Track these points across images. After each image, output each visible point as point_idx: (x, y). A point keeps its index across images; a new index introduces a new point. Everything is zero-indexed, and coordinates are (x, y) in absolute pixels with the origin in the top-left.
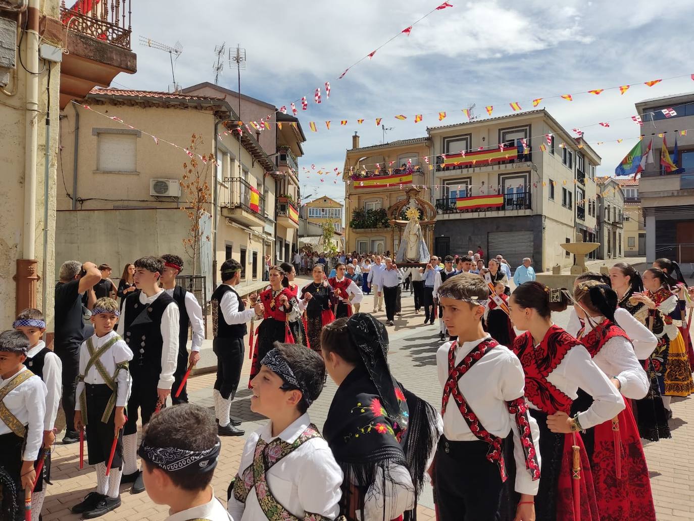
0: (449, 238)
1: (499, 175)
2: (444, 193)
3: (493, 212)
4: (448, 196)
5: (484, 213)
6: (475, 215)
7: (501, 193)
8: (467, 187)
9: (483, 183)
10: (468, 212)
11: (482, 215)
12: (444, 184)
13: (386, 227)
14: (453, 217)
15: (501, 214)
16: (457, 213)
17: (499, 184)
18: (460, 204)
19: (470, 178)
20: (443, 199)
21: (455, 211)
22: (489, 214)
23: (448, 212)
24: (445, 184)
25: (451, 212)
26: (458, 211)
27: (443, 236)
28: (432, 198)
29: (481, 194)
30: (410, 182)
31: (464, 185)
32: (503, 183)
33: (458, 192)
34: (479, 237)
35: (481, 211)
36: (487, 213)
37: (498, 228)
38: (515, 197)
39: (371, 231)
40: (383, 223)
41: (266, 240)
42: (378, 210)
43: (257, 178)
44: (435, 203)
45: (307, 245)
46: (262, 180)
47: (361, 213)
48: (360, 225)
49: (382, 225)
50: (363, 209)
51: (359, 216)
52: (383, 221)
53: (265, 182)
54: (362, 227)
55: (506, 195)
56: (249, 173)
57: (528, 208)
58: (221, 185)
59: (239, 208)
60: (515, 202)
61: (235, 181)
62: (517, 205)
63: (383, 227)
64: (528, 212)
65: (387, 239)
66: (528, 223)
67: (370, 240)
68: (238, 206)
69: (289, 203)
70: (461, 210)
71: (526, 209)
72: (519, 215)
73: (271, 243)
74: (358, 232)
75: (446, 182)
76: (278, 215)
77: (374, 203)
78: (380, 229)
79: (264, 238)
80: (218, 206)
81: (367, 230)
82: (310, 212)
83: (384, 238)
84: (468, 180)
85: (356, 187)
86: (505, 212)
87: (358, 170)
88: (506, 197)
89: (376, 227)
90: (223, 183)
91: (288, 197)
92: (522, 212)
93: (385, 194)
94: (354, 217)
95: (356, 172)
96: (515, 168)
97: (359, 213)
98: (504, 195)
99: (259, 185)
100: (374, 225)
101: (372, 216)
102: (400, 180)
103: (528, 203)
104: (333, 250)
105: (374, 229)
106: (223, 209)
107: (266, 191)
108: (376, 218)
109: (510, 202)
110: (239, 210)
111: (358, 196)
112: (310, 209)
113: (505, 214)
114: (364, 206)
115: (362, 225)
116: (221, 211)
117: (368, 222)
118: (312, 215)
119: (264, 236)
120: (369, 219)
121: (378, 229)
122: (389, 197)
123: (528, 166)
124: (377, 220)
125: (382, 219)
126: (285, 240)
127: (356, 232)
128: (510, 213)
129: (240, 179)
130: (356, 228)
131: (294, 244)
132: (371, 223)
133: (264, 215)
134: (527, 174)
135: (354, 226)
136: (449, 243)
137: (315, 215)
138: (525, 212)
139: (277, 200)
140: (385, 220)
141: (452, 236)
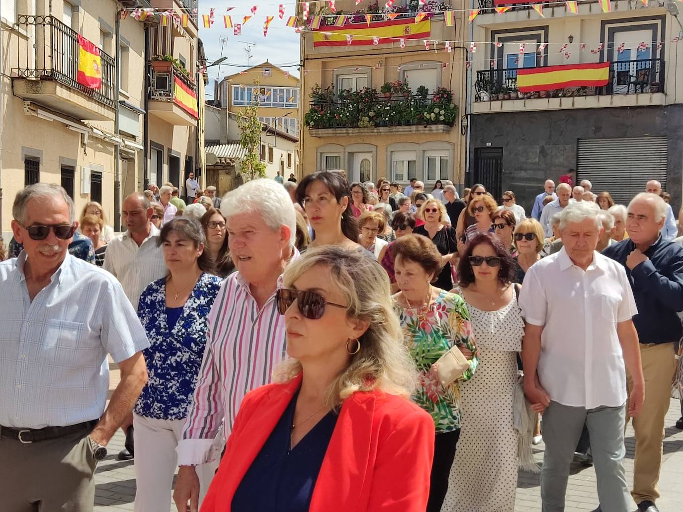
0: (502, 148)
1: (604, 23)
2: (492, 56)
3: (588, 97)
4: (500, 62)
5: (572, 98)
6: (553, 104)
7: (605, 60)
8: (538, 48)
9: (571, 38)
10: (539, 97)
11: (567, 103)
12: (493, 40)
13: (377, 125)
14: (510, 106)
15: (605, 101)
16: (517, 98)
17: (602, 41)
18: (524, 81)
19: (545, 28)
20: (492, 70)
21: (513, 95)
22: (582, 102)
23: (501, 96)
24: (496, 39)
25: (506, 96)
26: (520, 96)
27: (489, 144)
28: (469, 69)
29: (566, 62)
30: (426, 35)
31: (534, 43)
32: (611, 38)
33: (521, 57)
34: (561, 147)
35: (564, 96)
36: (575, 98)
38: (633, 69)
39: (347, 133)
40: (371, 118)
41: (122, 148)
42: (361, 91)
43: (100, 20)
44: (475, 79)
45: (224, 162)
46: (113, 25)
47: (327, 96)
48: (326, 121)
49: (369, 122)
50: (331, 88)
51: (323, 102)
52: (371, 114)
53: (120, 29)
54: (330, 125)
55: (615, 65)
56: (81, 10)
57: (658, 92)
58: (12, 30)
59: (49, 80)
60: (633, 79)
61: (41, 24)
62: (635, 84)
63: (371, 126)
64: (657, 99)
65: (378, 150)
66: (658, 120)
67: (344, 152)
68: (48, 76)
69: (174, 73)
70: (527, 94)
71: (653, 92)
72: (640, 104)
73: (134, 154)
74: (321, 135)
75: (497, 36)
76: (149, 98)
77: (354, 77)
78: (366, 130)
79: (117, 144)
80: (4, 75)
81: (339, 131)
82: (237, 93)
83: (374, 149)
84: (542, 32)
85: (317, 44)
86: (612, 98)
87: (323, 9)
88: (615, 69)
89: (358, 127)
90: (16, 28)
91: (171, 61)
92: (645, 99)
93: (376, 58)
94: (313, 105)
95: (319, 12)
96: (633, 8)
97: (323, 97)
98: (611, 63)
99: (105, 34)
100: (353, 122)
101: (350, 103)
102: (406, 31)
103: (657, 80)
104: (258, 170)
105: (351, 129)
106: (16, 82)
107: (122, 48)
108: (358, 106)
109: (623, 77)
110: (49, 85)
111: (322, 62)
112: (236, 89)
113: (611, 103)
114: (334, 83)
115: (329, 120)
116: (13, 87)
117: (341, 116)
118: (239, 100)
119: (118, 139)
120: (344, 110)
121: (362, 130)
122: (384, 64)
123: (661, 6)
124: (359, 111)
125: (369, 109)
126: (170, 150)
127: (318, 136)
128: (622, 99)
129: (52, 20)
130: (316, 127)
131: (190, 158)
132: (347, 116)
133: (117, 97)
134: (659, 22)
135: (312, 123)
136: (501, 159)
137: (246, 101)
138: (651, 98)
139: (150, 66)
140: (374, 111)
141: (507, 145)
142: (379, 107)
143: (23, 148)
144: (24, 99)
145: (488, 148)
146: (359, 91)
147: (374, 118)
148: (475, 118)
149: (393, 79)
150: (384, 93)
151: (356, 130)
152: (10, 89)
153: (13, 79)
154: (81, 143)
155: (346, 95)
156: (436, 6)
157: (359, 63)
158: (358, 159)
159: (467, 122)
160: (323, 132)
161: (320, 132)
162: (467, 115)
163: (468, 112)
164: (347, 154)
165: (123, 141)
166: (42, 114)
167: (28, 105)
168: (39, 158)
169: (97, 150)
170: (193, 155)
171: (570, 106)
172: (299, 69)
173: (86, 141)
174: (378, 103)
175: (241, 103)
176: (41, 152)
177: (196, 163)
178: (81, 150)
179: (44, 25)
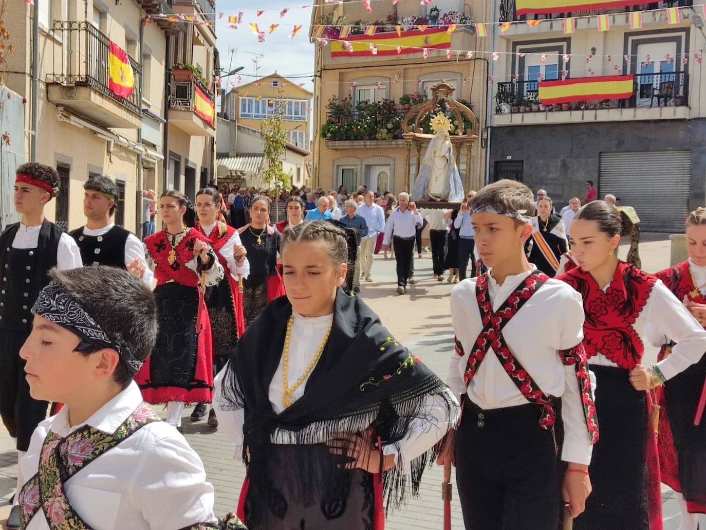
0: (522, 162)
1: (627, 35)
2: (513, 70)
3: (611, 110)
4: (522, 75)
5: (593, 112)
6: (575, 117)
7: (628, 72)
8: (561, 58)
9: (594, 50)
10: (561, 110)
11: (590, 116)
12: (514, 50)
13: (395, 138)
14: (531, 119)
15: (627, 114)
16: (539, 111)
17: (625, 52)
18: (546, 93)
19: (568, 40)
20: (513, 82)
21: (534, 107)
22: (605, 115)
23: (522, 108)
24: (518, 50)
25: (528, 109)
26: (542, 108)
27: (509, 158)
28: (489, 82)
29: (589, 75)
30: (447, 45)
31: (555, 55)
32: (635, 51)
33: (542, 71)
34: (583, 161)
35: (587, 109)
36: (598, 111)
37: (620, 143)
38: (656, 82)
39: (364, 145)
40: (389, 130)
41: (144, 157)
42: (379, 102)
43: (126, 27)
44: (496, 91)
45: (235, 175)
46: (137, 32)
47: (345, 107)
48: (343, 133)
49: (387, 134)
50: (348, 99)
51: (340, 113)
52: (390, 126)
53: (144, 37)
54: (347, 137)
55: (639, 77)
56: (109, 16)
57: (682, 105)
58: (48, 36)
59: (83, 86)
60: (656, 92)
61: (76, 29)
62: (659, 97)
63: (389, 138)
64: (681, 112)
65: (396, 163)
66: (681, 134)
67: (361, 165)
68: (82, 82)
69: (194, 82)
70: (548, 106)
71: (676, 105)
72: (664, 117)
73: (154, 164)
74: (337, 147)
75: (518, 47)
76: (169, 107)
77: (372, 88)
78: (384, 142)
79: (140, 153)
80: (39, 80)
81: (356, 143)
82: (244, 105)
83: (391, 162)
84: (564, 44)
85: (335, 55)
86: (635, 111)
87: (341, 19)
88: (639, 81)
89: (375, 139)
90: (51, 33)
91: (192, 70)
92: (669, 113)
93: (395, 69)
94: (330, 116)
95: (337, 21)
96: (657, 20)
97: (340, 108)
98: (634, 76)
99: (129, 42)
100: (372, 134)
101: (368, 114)
102: (426, 41)
103: (681, 93)
104: (281, 180)
105: (370, 141)
106: (51, 88)
107: (145, 56)
108: (376, 118)
109: (646, 90)
110: (83, 91)
111: (340, 73)
112: (244, 101)
113: (635, 116)
114: (352, 94)
115: (346, 132)
116: (47, 92)
117: (359, 127)
118: (247, 113)
119: (141, 148)
120: (362, 122)
121: (379, 142)
122: (402, 75)
123: (685, 18)
124: (377, 123)
125: (388, 121)
126: (187, 161)
127: (335, 148)
128: (645, 112)
129: (87, 26)
130: (333, 139)
131: (205, 169)
132: (365, 128)
133: (140, 106)
134: (683, 34)
135: (329, 135)
136: (522, 172)
137: (254, 113)
138: (675, 112)
139: (170, 75)
140: (393, 123)
141: (528, 158)
142: (398, 119)
143: (56, 154)
144: (57, 105)
145: (509, 161)
146: (377, 103)
147: (392, 131)
148: (495, 130)
149: (412, 91)
150: (403, 104)
151: (374, 142)
152: (45, 94)
153: (48, 85)
154: (107, 150)
155: (363, 106)
156: (457, 17)
157: (378, 73)
158: (375, 173)
159: (487, 135)
160: (340, 144)
161: (337, 144)
162: (487, 128)
163: (489, 125)
164: (364, 167)
165: (146, 150)
166: (74, 120)
167: (61, 111)
168: (69, 165)
169: (121, 158)
170: (208, 167)
171: (592, 119)
172: (313, 81)
173: (112, 149)
174: (397, 115)
175: (249, 116)
176: (71, 159)
177: (211, 175)
178: (107, 158)
179: (79, 31)
